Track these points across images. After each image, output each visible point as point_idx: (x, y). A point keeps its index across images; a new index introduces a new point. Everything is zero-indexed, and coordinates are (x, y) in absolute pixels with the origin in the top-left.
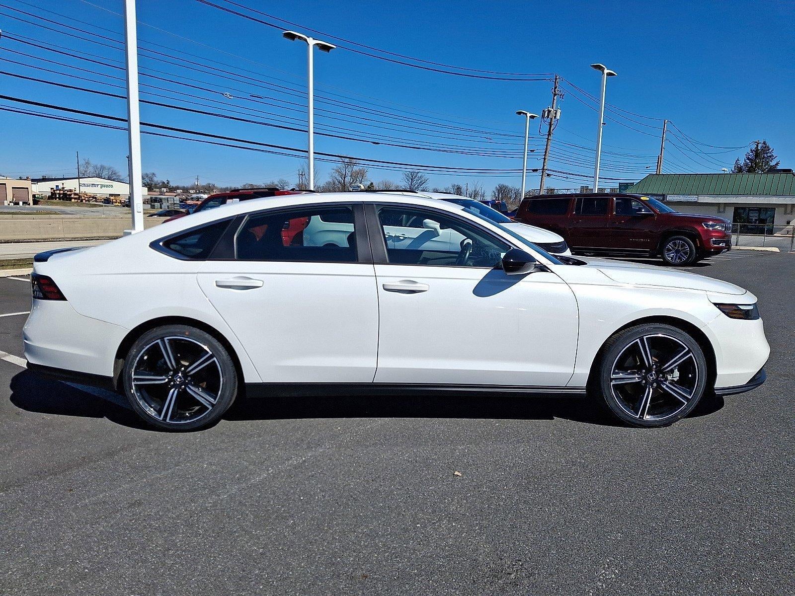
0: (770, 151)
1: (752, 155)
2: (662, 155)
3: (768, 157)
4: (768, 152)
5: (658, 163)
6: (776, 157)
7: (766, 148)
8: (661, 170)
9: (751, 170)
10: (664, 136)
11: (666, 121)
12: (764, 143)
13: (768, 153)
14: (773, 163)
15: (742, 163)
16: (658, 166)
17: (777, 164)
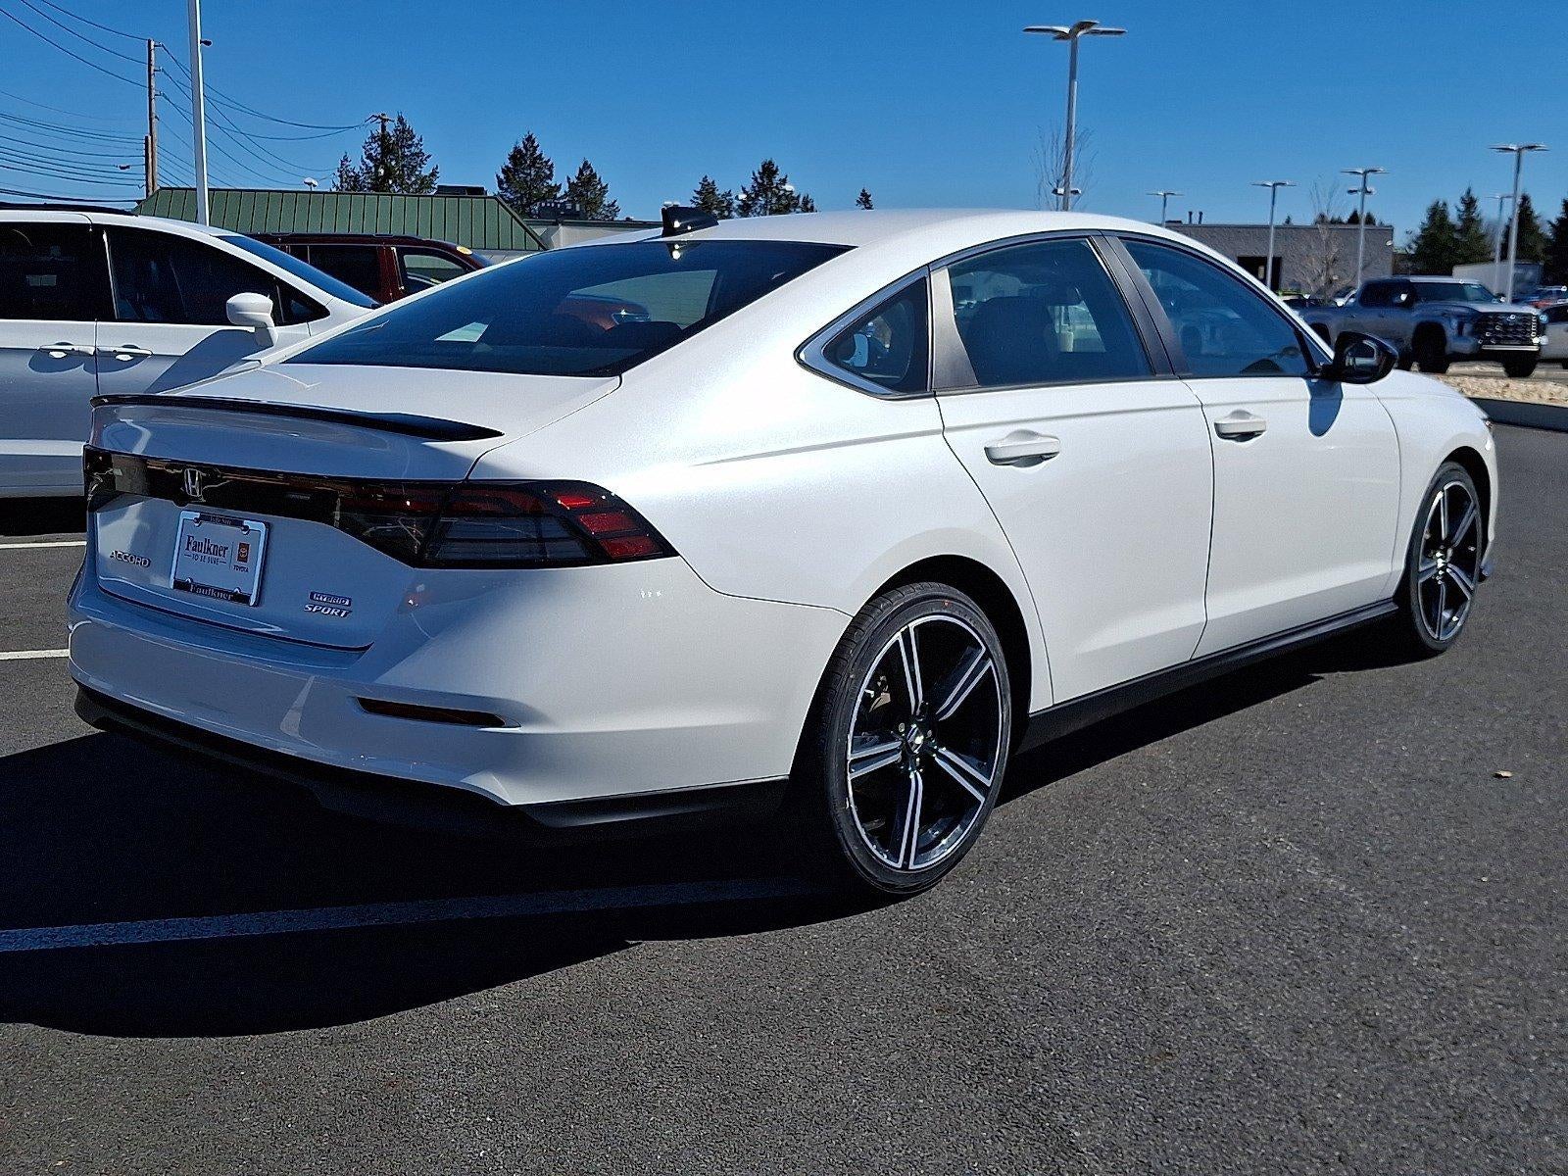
0: (415, 140)
1: (376, 149)
2: (155, 136)
3: (412, 154)
4: (410, 142)
5: (147, 156)
6: (429, 156)
7: (405, 134)
8: (157, 176)
9: (379, 186)
10: (153, 84)
11: (153, 43)
12: (401, 120)
13: (411, 146)
14: (426, 171)
15: (356, 165)
16: (147, 164)
17: (433, 174)
